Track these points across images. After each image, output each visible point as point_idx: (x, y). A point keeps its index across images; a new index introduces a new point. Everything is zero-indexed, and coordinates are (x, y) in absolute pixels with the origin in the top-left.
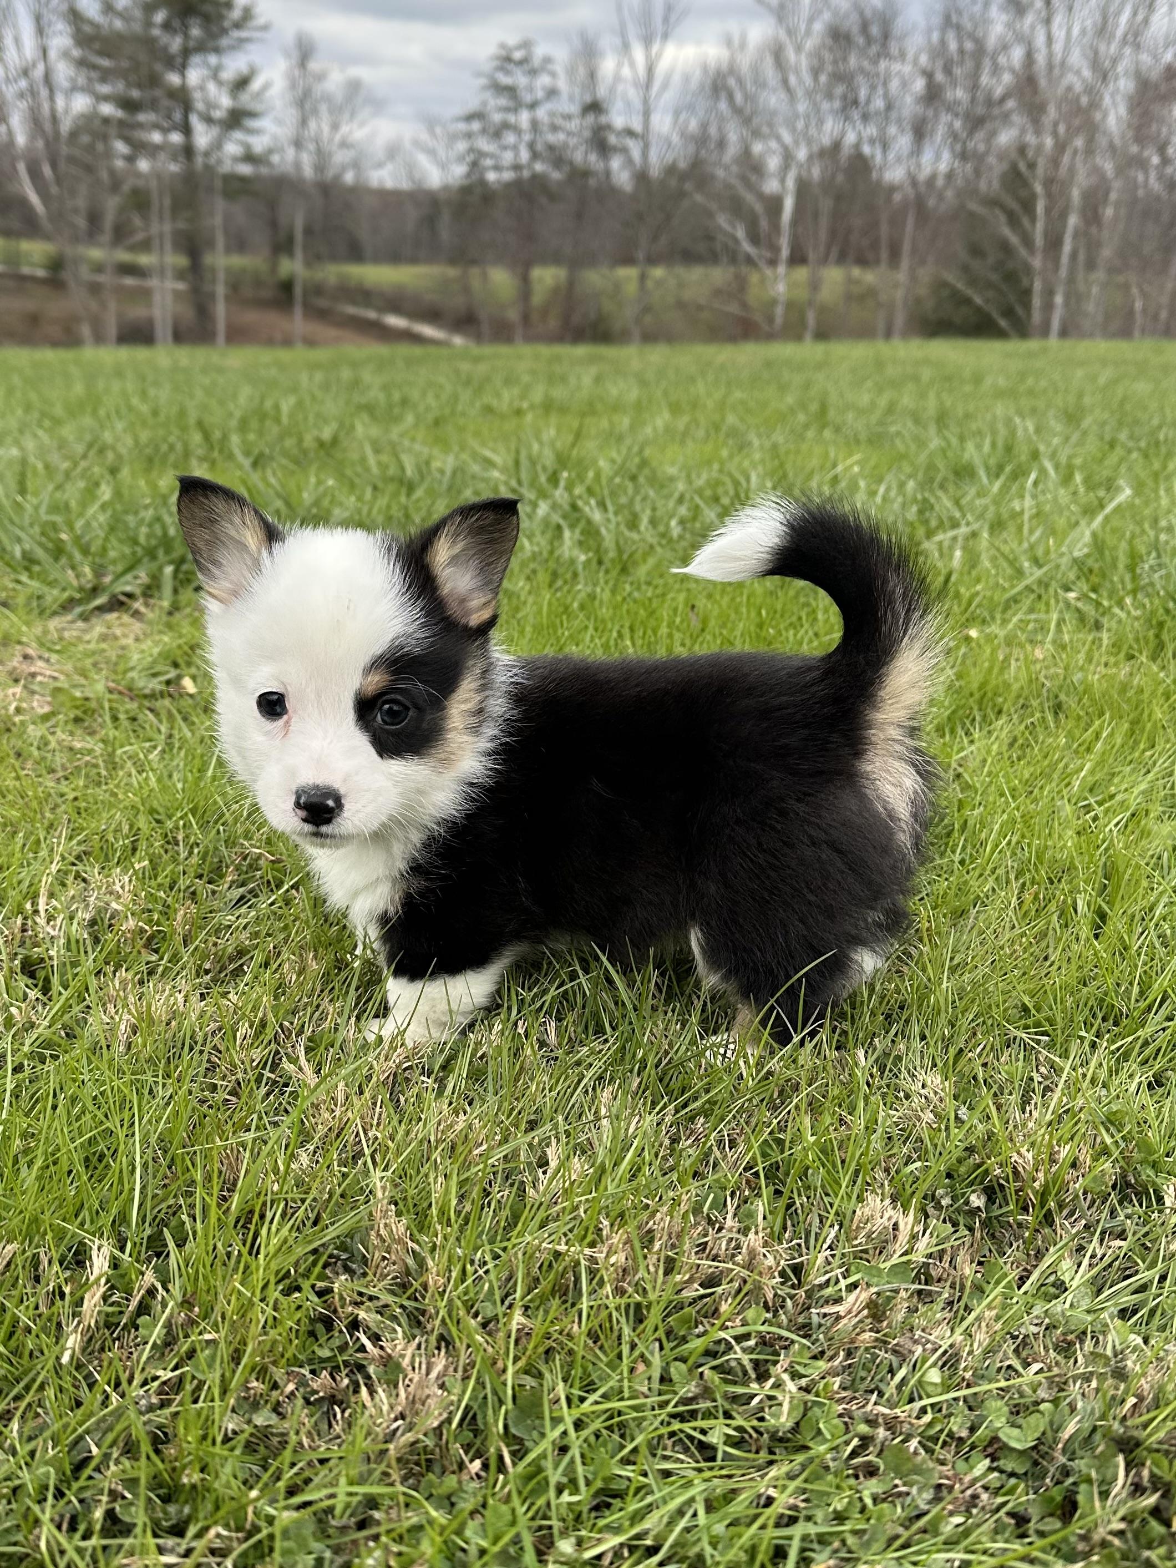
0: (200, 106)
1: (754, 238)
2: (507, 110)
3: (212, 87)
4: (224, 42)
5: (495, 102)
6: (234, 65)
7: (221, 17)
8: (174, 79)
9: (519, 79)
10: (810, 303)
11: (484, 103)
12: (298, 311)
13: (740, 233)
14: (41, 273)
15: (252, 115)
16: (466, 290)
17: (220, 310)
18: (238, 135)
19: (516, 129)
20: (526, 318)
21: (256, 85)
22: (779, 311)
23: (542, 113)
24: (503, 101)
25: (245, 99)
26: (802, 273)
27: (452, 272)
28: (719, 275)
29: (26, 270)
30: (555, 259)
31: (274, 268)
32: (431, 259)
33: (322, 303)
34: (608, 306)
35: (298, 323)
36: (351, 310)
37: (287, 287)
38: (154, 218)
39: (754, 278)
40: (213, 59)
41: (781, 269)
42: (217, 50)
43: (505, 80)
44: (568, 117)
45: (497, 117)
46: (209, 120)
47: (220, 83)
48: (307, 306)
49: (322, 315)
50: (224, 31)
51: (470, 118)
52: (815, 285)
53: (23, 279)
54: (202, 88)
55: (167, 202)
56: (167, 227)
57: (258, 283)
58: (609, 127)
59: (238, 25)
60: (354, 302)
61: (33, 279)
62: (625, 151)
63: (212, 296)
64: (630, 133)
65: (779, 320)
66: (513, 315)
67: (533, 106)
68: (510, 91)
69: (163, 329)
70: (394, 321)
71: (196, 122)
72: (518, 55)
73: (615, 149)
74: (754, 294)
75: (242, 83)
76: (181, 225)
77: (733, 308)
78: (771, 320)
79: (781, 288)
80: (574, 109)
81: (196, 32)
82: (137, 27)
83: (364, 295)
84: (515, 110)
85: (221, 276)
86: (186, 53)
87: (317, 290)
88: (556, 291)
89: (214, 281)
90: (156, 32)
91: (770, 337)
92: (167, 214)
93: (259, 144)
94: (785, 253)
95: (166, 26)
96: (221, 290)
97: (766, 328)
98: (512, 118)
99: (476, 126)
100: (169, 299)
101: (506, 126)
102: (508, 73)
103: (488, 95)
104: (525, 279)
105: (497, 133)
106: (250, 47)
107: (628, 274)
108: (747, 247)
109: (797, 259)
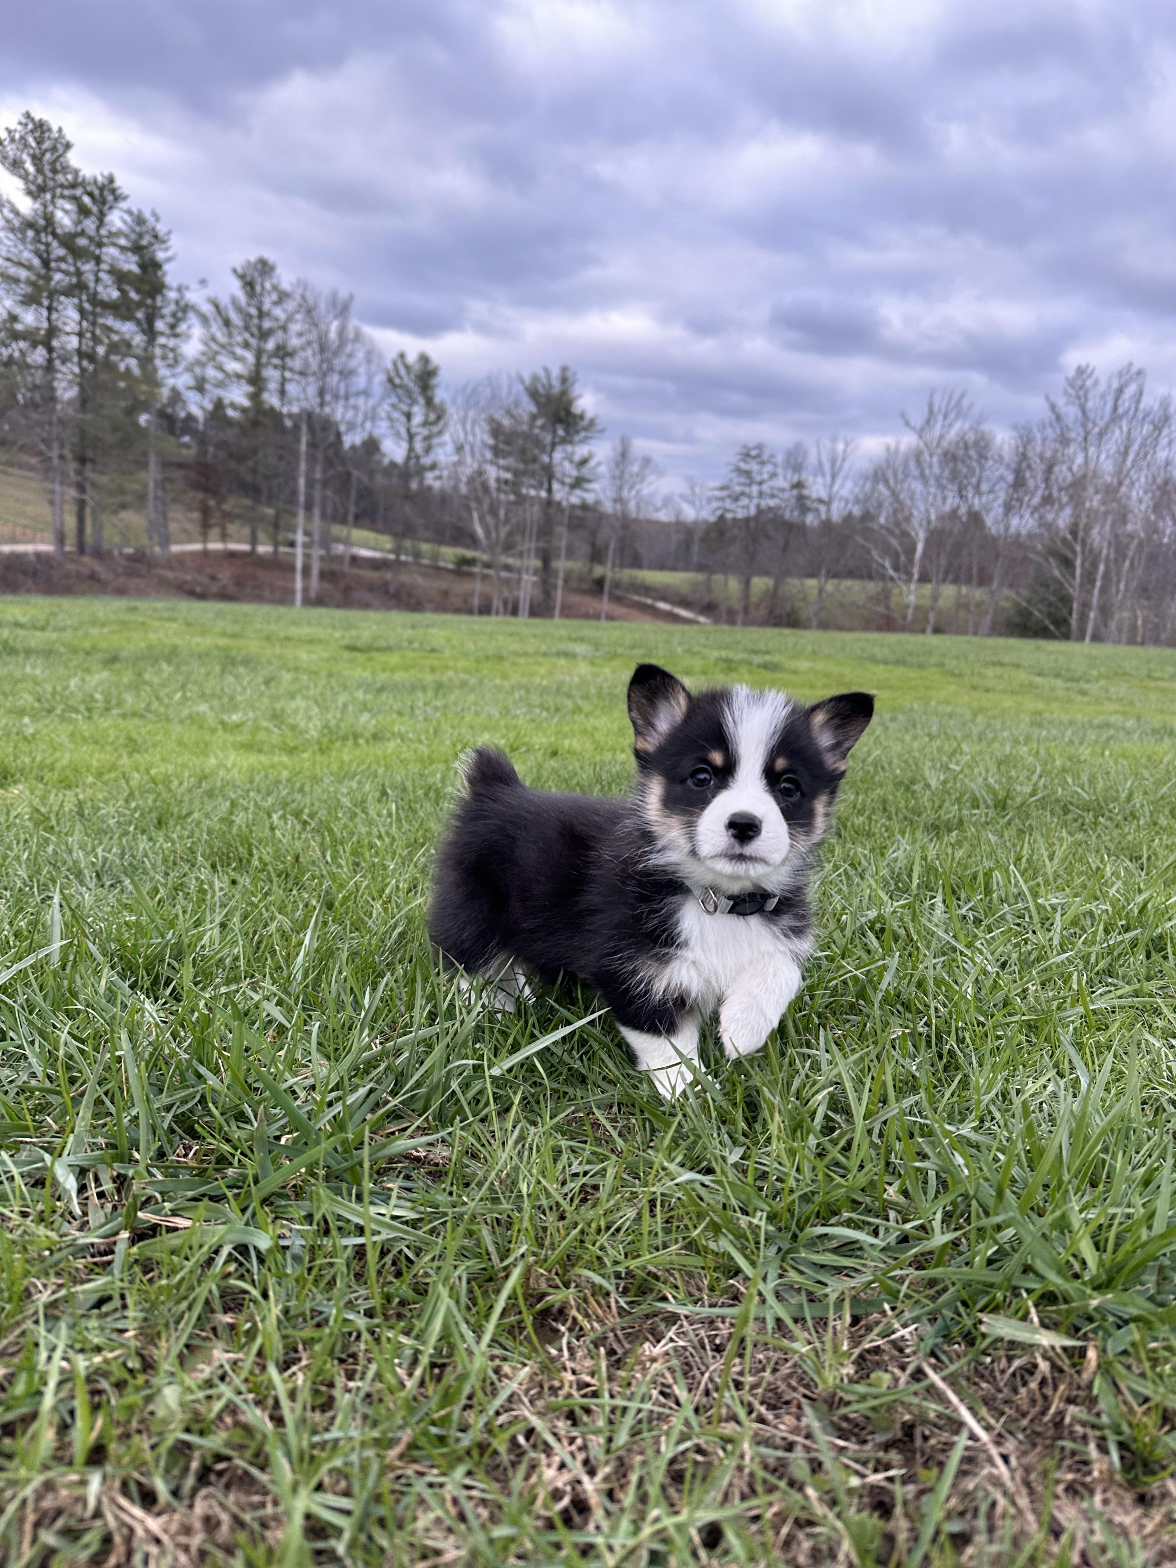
0: (558, 475)
1: (896, 568)
2: (744, 485)
3: (567, 464)
4: (577, 438)
5: (736, 479)
6: (581, 451)
7: (576, 424)
8: (545, 459)
9: (754, 466)
10: (932, 608)
11: (731, 480)
12: (605, 598)
13: (887, 564)
14: (451, 566)
15: (589, 481)
16: (709, 590)
17: (559, 594)
18: (578, 492)
19: (750, 497)
20: (746, 609)
21: (592, 463)
22: (910, 612)
23: (765, 488)
24: (742, 480)
25: (585, 471)
26: (928, 589)
27: (700, 577)
28: (872, 587)
29: (441, 564)
30: (766, 573)
31: (590, 571)
32: (686, 569)
33: (618, 593)
34: (798, 604)
35: (605, 605)
36: (636, 598)
37: (599, 583)
38: (527, 539)
39: (896, 591)
40: (569, 448)
41: (913, 586)
42: (571, 442)
43: (743, 466)
44: (782, 490)
45: (738, 489)
46: (563, 483)
47: (571, 461)
48: (611, 595)
49: (618, 600)
50: (577, 432)
51: (722, 488)
52: (935, 597)
53: (439, 569)
54: (561, 464)
55: (535, 530)
56: (533, 545)
57: (581, 579)
58: (807, 498)
59: (586, 429)
60: (639, 594)
61: (445, 569)
62: (817, 510)
63: (555, 586)
64: (820, 501)
65: (910, 617)
66: (738, 606)
67: (761, 483)
68: (748, 474)
69: (524, 606)
70: (662, 606)
71: (556, 486)
72: (754, 453)
73: (809, 510)
74: (894, 600)
75: (584, 462)
76: (541, 544)
77: (881, 609)
78: (904, 617)
79: (912, 598)
80: (786, 485)
81: (561, 432)
82: (525, 428)
83: (647, 589)
84: (750, 485)
85: (561, 575)
86: (553, 445)
87: (617, 585)
88: (766, 592)
89: (557, 577)
90: (536, 431)
91: (904, 629)
92: (534, 537)
93: (590, 498)
94: (916, 576)
95: (543, 428)
96: (560, 583)
97: (901, 621)
98: (747, 490)
99: (724, 493)
100: (529, 586)
101: (743, 494)
102: (746, 462)
103: (734, 475)
104: (747, 584)
105: (736, 498)
106: (593, 442)
107: (812, 583)
108: (891, 572)
109: (924, 579)
